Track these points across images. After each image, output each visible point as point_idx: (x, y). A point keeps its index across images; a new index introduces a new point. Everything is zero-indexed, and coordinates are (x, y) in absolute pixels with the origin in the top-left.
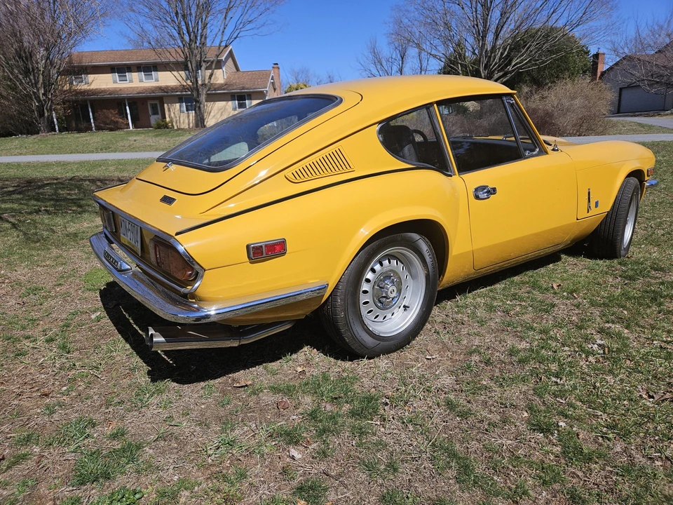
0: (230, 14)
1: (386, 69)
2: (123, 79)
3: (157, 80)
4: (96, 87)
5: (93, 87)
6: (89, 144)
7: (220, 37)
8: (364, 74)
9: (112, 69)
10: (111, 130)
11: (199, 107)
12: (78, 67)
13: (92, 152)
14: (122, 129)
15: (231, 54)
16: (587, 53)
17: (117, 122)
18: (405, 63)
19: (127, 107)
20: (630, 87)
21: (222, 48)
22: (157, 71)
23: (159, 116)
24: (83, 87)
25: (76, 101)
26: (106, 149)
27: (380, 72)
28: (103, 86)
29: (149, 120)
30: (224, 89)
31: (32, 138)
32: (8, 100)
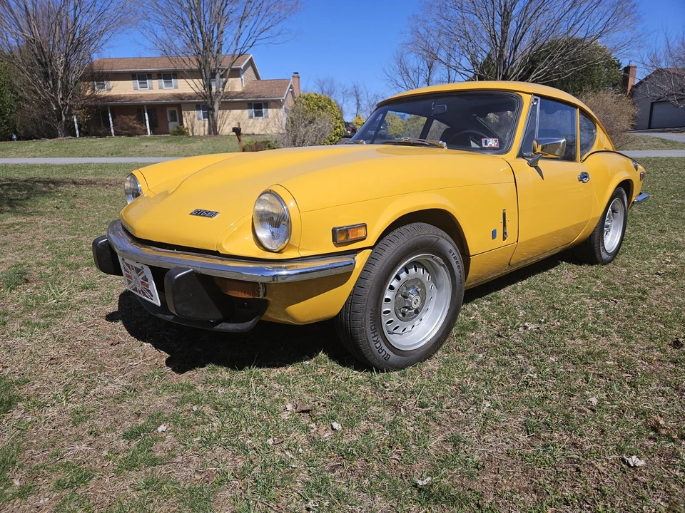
0: (245, 23)
1: (413, 79)
2: (144, 86)
3: (176, 87)
4: (115, 94)
5: (113, 93)
6: (102, 149)
7: (235, 45)
8: (390, 84)
9: (133, 76)
10: (129, 135)
11: (213, 115)
12: (98, 73)
13: (104, 156)
14: (139, 135)
15: (251, 62)
16: (619, 66)
17: (135, 128)
18: (432, 73)
19: (146, 114)
20: (659, 101)
21: (236, 57)
22: (176, 78)
23: (177, 123)
24: (104, 93)
25: (96, 107)
26: (117, 154)
27: (407, 83)
28: (122, 93)
29: (168, 126)
30: (241, 98)
31: (48, 142)
32: (31, 104)
